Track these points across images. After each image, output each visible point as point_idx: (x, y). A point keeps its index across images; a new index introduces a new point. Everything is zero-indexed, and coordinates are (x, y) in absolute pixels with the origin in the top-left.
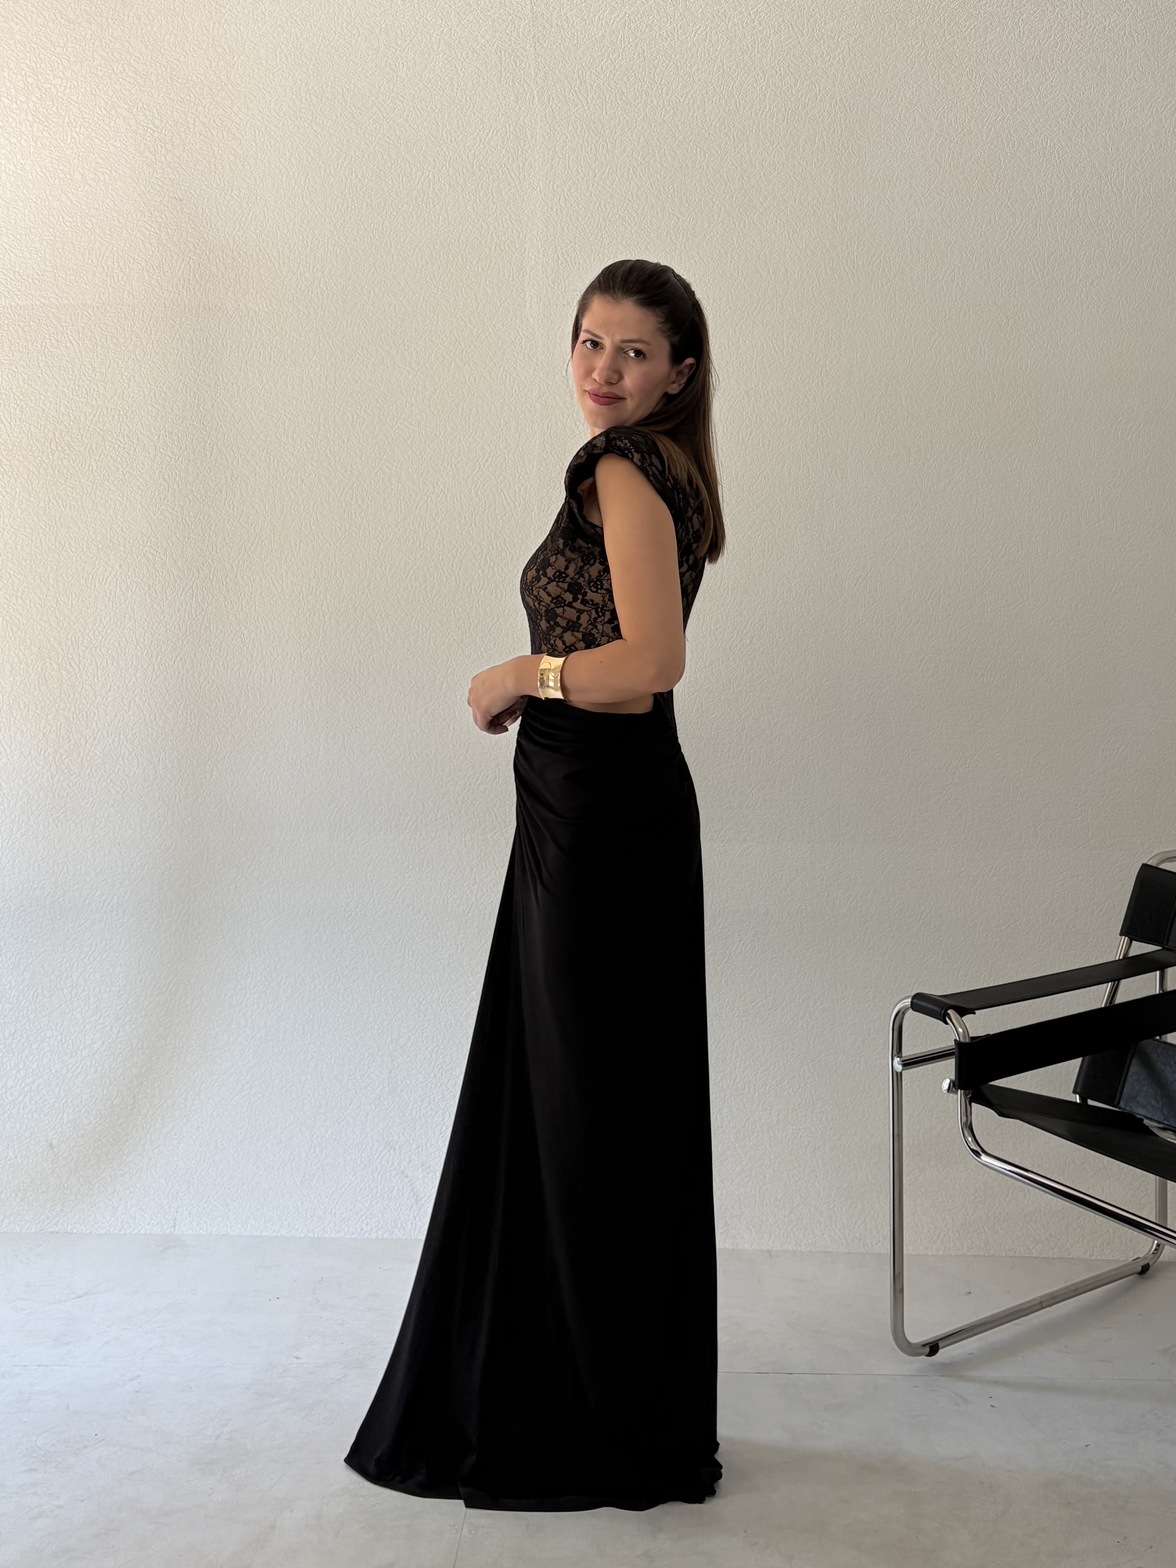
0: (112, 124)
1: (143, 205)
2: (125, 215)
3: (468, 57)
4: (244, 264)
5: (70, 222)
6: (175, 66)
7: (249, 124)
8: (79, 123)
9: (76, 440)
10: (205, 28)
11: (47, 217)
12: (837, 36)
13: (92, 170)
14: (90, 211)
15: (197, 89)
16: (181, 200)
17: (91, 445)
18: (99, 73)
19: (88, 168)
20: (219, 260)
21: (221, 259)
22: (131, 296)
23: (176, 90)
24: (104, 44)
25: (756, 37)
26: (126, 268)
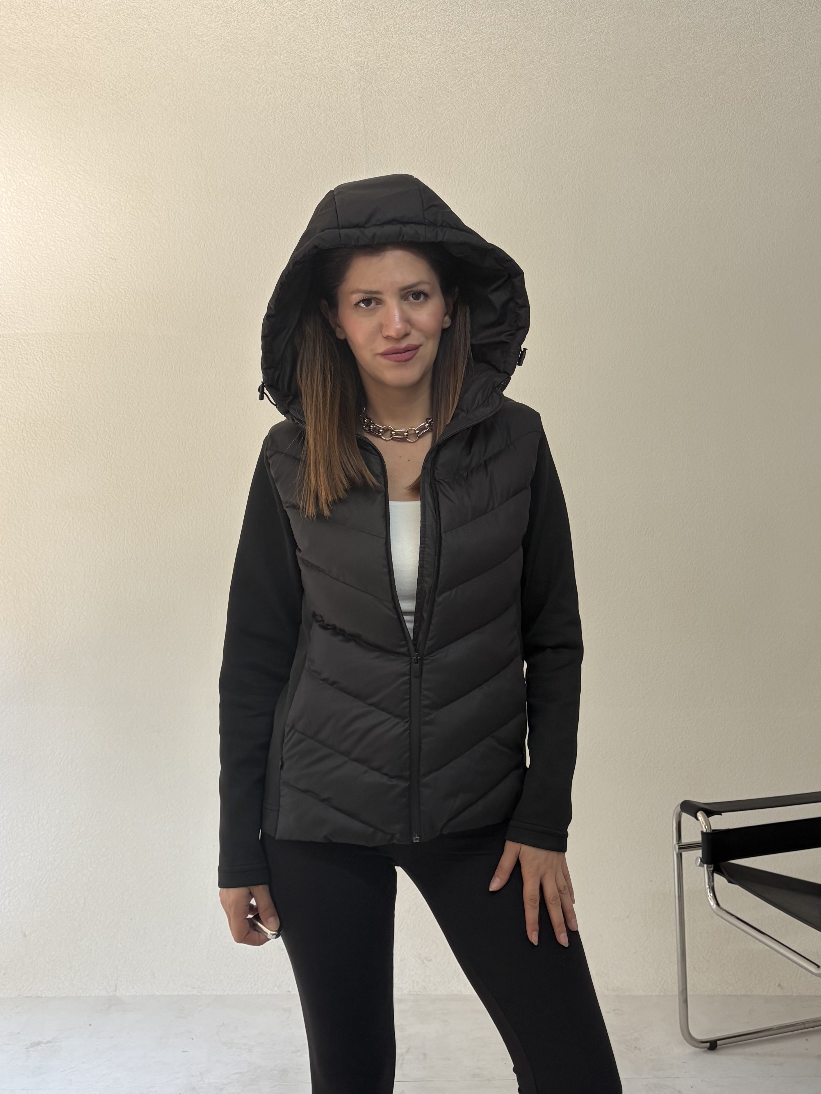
0: (67, 207)
1: (88, 263)
2: (76, 271)
3: (319, 160)
4: (161, 304)
5: (37, 276)
6: (112, 167)
7: (164, 207)
8: (44, 206)
9: (39, 429)
10: (134, 140)
11: (20, 272)
12: (576, 145)
13: (52, 239)
14: (50, 267)
15: (128, 182)
16: (116, 260)
17: (52, 433)
18: (58, 172)
19: (49, 237)
20: (143, 301)
21: (144, 300)
22: (80, 327)
23: (112, 183)
24: (62, 152)
25: (520, 146)
26: (76, 307)
